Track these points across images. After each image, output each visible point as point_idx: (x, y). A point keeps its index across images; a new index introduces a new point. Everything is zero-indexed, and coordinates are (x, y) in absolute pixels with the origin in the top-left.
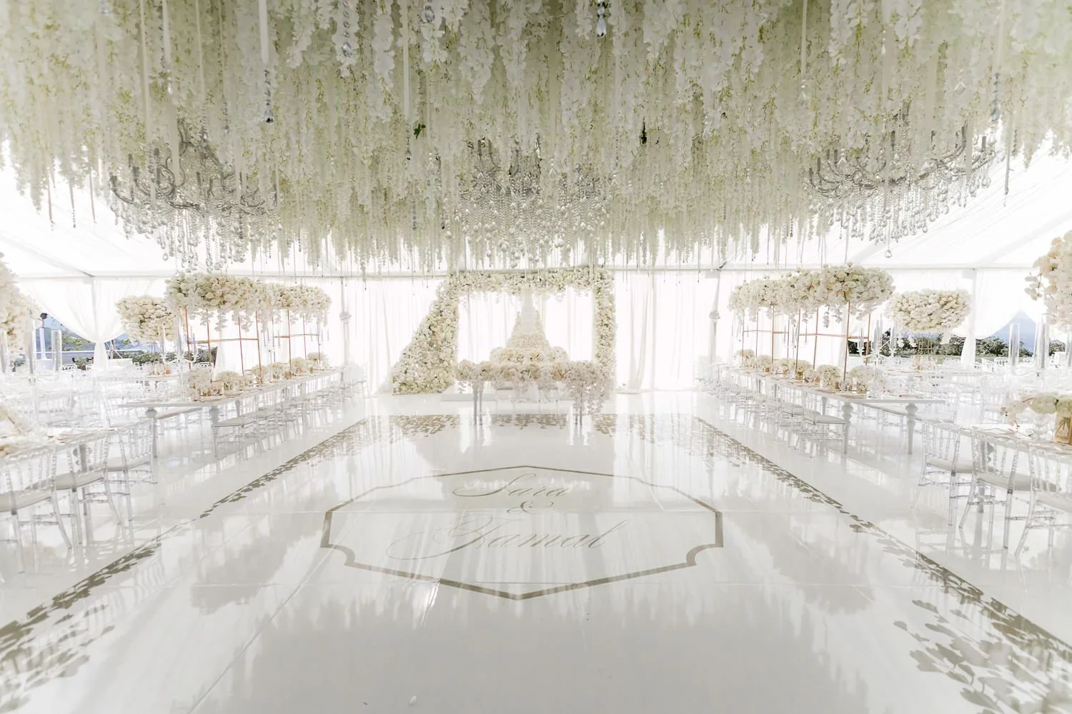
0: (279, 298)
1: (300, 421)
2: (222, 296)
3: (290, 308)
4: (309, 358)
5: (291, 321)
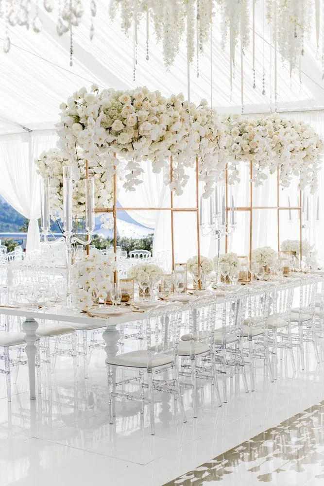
0: (237, 138)
3: (254, 156)
4: (284, 250)
5: (254, 180)
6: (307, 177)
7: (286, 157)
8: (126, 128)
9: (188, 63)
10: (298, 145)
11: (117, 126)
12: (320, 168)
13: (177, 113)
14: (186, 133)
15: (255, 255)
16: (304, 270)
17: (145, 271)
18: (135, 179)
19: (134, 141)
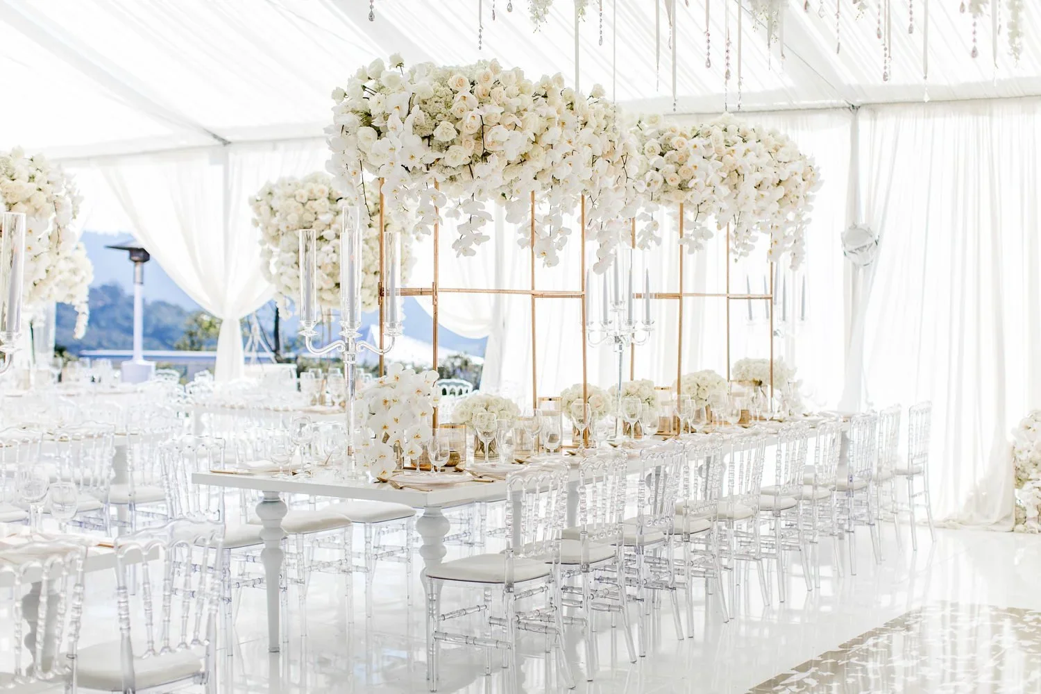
0: (655, 159)
1: (698, 589)
2: (480, 136)
3: (688, 195)
4: (740, 377)
5: (688, 240)
6: (785, 237)
7: (748, 197)
8: (459, 138)
9: (577, 17)
10: (770, 175)
11: (444, 132)
12: (809, 220)
13: (552, 111)
14: (569, 148)
15: (687, 386)
16: (777, 416)
17: (487, 409)
18: (475, 232)
19: (473, 161)
